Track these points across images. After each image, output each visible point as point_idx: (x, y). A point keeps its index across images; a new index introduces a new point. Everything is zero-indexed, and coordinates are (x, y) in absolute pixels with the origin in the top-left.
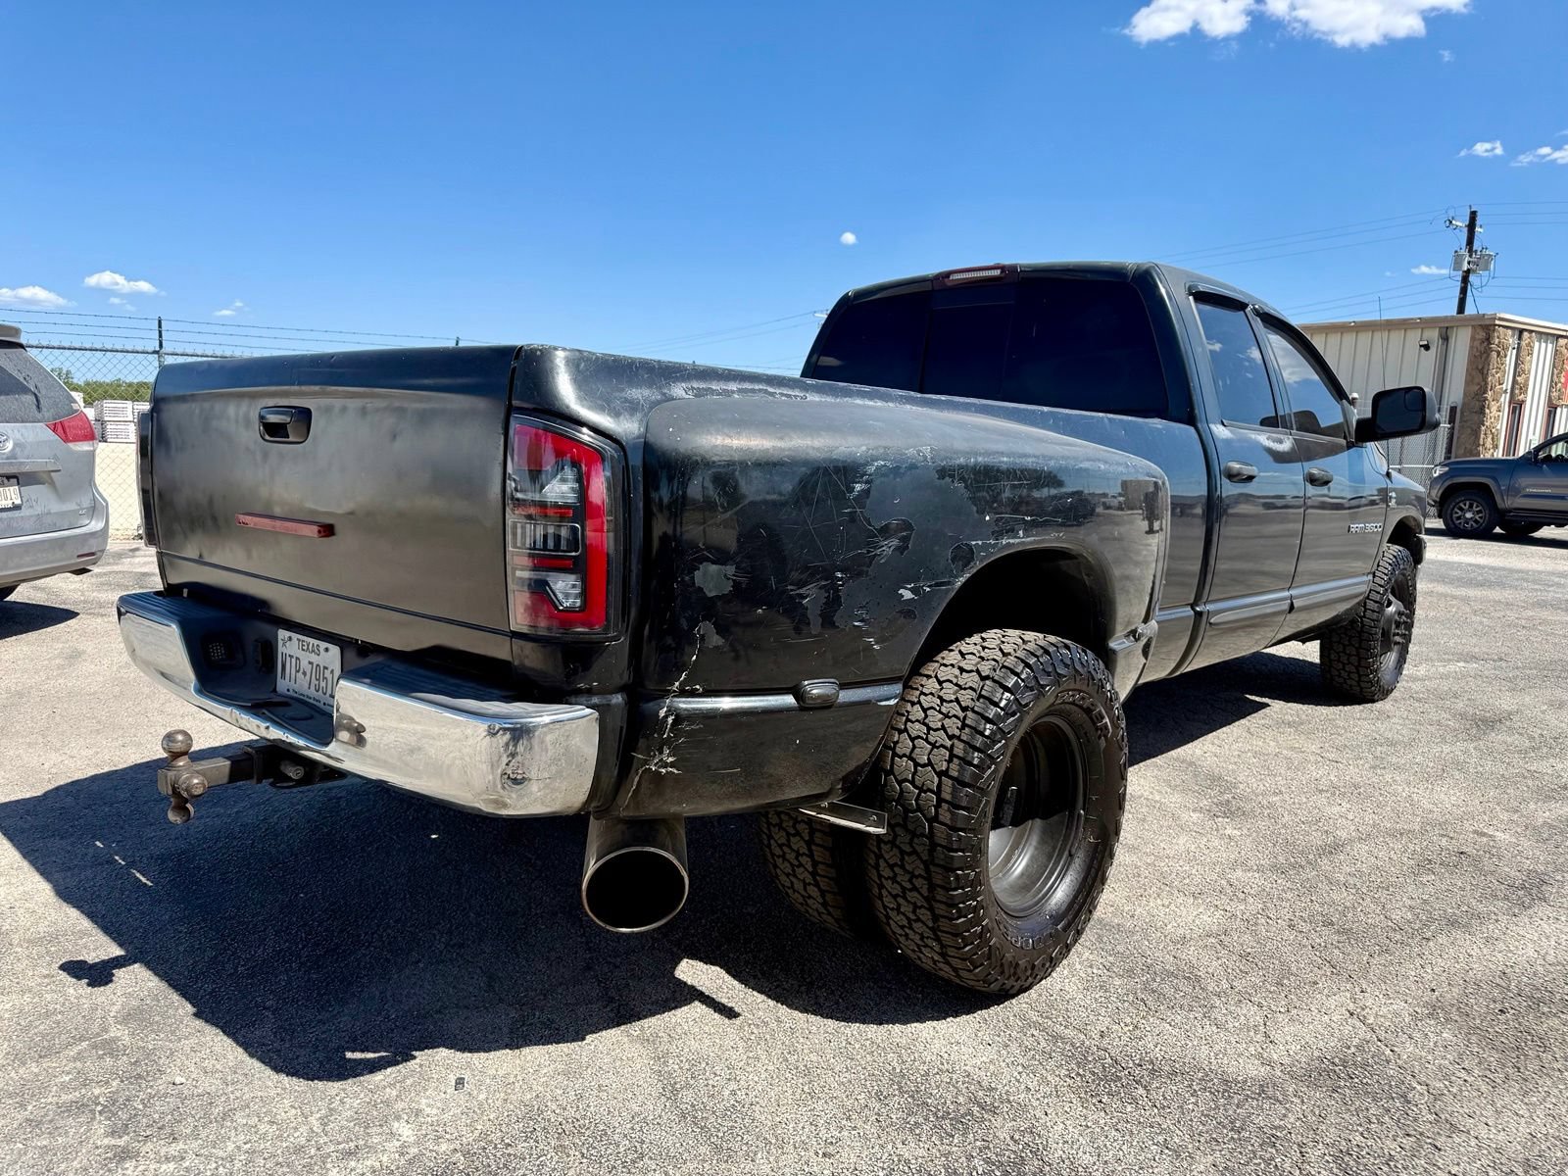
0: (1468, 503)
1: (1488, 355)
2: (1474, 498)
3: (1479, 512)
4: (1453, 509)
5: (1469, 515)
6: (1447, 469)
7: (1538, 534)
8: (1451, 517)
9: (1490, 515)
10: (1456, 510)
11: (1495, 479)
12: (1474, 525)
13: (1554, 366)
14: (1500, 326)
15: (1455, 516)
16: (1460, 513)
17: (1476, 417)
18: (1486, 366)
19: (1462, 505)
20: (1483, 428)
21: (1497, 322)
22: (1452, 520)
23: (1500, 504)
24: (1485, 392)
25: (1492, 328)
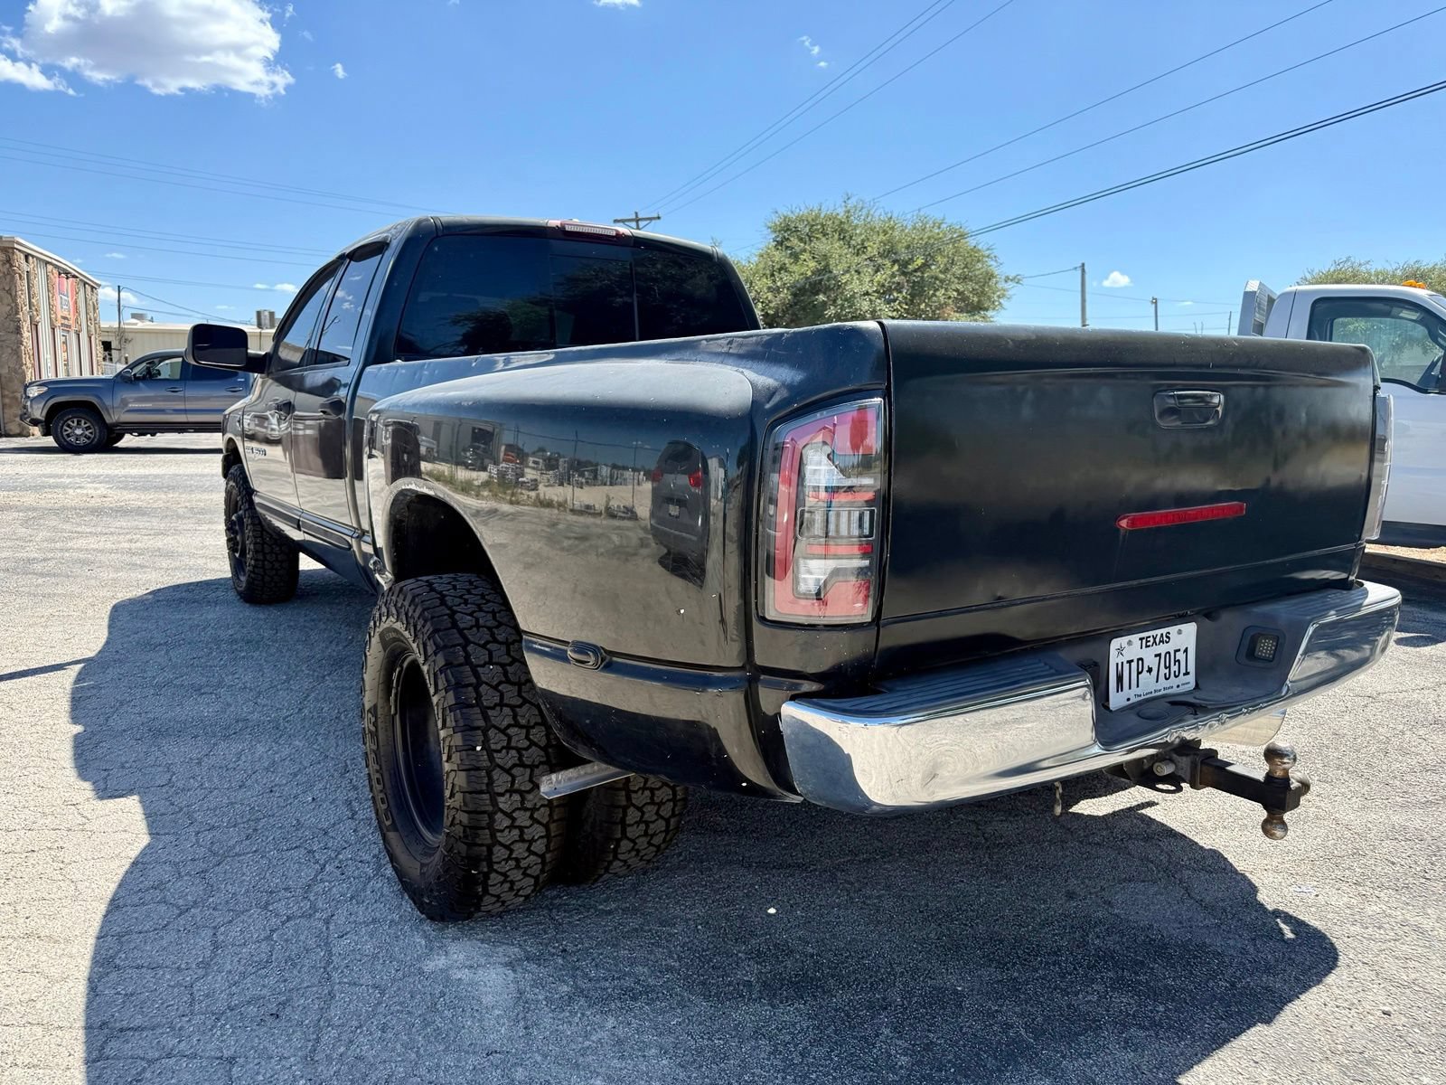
0: (75, 420)
1: (13, 277)
2: (80, 415)
3: (88, 428)
4: (62, 426)
5: (79, 432)
6: (45, 389)
7: (120, 444)
8: (62, 436)
9: (100, 432)
10: (65, 427)
11: (99, 398)
12: (86, 440)
13: (48, 291)
14: (17, 249)
15: (65, 433)
16: (70, 431)
17: (13, 337)
18: (13, 287)
19: (69, 422)
20: (23, 348)
21: (16, 246)
22: (64, 438)
23: (108, 420)
24: (17, 313)
25: (11, 251)
